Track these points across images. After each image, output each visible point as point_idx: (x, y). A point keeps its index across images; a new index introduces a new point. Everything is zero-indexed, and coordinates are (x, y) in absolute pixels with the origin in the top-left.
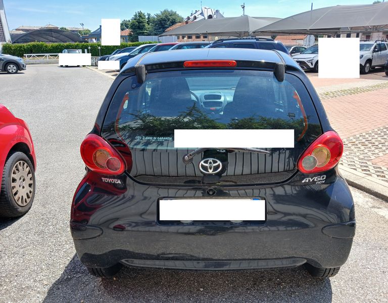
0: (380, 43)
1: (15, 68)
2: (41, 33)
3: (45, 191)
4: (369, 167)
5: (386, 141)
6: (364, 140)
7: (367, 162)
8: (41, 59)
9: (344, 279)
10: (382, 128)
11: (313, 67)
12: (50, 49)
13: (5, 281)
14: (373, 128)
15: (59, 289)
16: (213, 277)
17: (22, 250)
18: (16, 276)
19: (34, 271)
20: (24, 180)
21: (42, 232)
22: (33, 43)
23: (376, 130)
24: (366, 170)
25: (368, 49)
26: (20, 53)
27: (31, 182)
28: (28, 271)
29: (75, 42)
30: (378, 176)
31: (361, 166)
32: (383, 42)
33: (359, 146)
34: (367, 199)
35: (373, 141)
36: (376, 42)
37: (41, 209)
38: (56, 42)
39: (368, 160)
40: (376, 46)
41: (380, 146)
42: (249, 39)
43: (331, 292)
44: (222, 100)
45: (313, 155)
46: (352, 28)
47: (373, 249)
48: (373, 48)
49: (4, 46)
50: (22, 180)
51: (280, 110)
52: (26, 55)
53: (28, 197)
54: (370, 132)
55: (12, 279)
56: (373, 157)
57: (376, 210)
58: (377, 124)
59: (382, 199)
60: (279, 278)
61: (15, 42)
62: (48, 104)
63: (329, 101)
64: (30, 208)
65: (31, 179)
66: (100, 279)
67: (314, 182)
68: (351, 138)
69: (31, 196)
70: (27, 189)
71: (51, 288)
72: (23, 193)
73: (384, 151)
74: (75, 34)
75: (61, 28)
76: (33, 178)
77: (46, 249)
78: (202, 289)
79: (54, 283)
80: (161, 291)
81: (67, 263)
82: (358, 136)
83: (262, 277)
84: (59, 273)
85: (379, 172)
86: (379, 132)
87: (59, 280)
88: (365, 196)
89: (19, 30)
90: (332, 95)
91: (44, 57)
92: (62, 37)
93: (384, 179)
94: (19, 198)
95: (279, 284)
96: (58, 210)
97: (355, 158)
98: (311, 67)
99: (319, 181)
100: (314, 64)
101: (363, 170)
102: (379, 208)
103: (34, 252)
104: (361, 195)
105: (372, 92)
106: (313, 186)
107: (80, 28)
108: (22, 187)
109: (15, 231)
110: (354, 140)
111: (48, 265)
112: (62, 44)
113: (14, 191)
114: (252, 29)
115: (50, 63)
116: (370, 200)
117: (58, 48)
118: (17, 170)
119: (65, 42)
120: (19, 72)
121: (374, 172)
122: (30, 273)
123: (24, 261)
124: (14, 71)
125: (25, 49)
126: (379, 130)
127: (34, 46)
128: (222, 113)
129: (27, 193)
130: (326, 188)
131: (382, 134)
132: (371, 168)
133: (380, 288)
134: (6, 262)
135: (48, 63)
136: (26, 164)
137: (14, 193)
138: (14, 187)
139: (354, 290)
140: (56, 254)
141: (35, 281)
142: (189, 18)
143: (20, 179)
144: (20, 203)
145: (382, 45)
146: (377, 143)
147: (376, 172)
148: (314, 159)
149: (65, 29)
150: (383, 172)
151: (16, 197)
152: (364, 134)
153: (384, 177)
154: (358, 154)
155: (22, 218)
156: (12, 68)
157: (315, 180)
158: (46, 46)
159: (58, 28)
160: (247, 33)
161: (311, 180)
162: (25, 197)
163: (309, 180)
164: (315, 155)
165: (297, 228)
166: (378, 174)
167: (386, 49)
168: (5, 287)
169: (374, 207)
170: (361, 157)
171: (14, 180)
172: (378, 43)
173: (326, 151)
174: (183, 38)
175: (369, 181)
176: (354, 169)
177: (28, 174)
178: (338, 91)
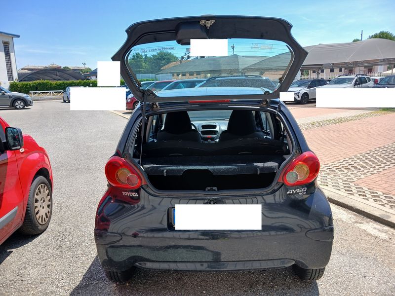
0: (361, 77)
1: (22, 104)
2: (46, 72)
3: (59, 212)
4: (352, 187)
5: (367, 165)
6: (347, 165)
7: (350, 183)
8: (46, 96)
9: (330, 282)
10: (364, 154)
11: (300, 99)
12: (54, 87)
13: (31, 287)
14: (355, 153)
15: (79, 293)
16: (214, 281)
17: (43, 262)
18: (41, 283)
19: (56, 279)
20: (44, 201)
21: (60, 246)
22: (38, 81)
23: (358, 155)
24: (349, 190)
25: (350, 83)
26: (26, 90)
27: (50, 203)
28: (51, 279)
29: (78, 79)
30: (359, 195)
31: (345, 187)
32: (363, 76)
33: (343, 169)
34: (350, 216)
35: (356, 165)
36: (356, 76)
37: (58, 228)
38: (59, 80)
39: (351, 182)
40: (357, 80)
41: (362, 169)
42: (239, 76)
43: (319, 293)
44: (217, 129)
45: (295, 171)
46: (333, 64)
47: (355, 258)
48: (354, 81)
49: (11, 85)
50: (42, 201)
51: (268, 137)
52: (32, 92)
53: (47, 217)
54: (353, 157)
55: (37, 286)
56: (355, 179)
57: (358, 225)
58: (359, 150)
59: (364, 215)
60: (272, 281)
61: (21, 81)
62: (55, 136)
63: (315, 130)
64: (47, 227)
65: (49, 201)
66: (115, 285)
67: (297, 193)
68: (336, 163)
69: (49, 215)
70: (46, 210)
71: (72, 292)
72: (43, 212)
73: (366, 174)
74: (77, 73)
75: (64, 68)
76: (51, 200)
77: (65, 260)
78: (205, 292)
79: (75, 289)
80: (169, 294)
81: (85, 272)
82: (342, 161)
83: (257, 281)
84: (78, 280)
85: (360, 191)
86: (361, 157)
87: (78, 285)
88: (349, 213)
89: (25, 69)
90: (318, 124)
91: (48, 94)
92: (66, 76)
93: (365, 197)
94: (40, 217)
95: (272, 287)
96: (72, 228)
97: (339, 180)
98: (298, 99)
99: (301, 192)
100: (300, 97)
101: (346, 190)
102: (361, 223)
103: (54, 264)
104: (345, 212)
105: (355, 122)
106: (296, 196)
107: (82, 67)
108: (42, 207)
109: (36, 246)
110: (338, 165)
111: (68, 274)
112: (65, 82)
113: (36, 210)
114: (241, 67)
115: (54, 99)
116: (353, 216)
117: (62, 86)
118: (40, 192)
119: (68, 80)
120: (26, 107)
121: (356, 192)
122: (52, 280)
123: (46, 271)
124: (21, 107)
125: (30, 87)
126: (361, 155)
127: (39, 84)
128: (218, 140)
129: (46, 213)
130: (307, 198)
131: (364, 159)
132: (353, 189)
133: (361, 290)
134: (31, 271)
135: (52, 99)
136: (46, 187)
137: (36, 212)
138: (36, 207)
139: (338, 291)
140: (75, 265)
141: (58, 287)
142: (182, 58)
143: (41, 200)
144: (40, 221)
145: (363, 79)
146: (359, 167)
147: (358, 191)
148: (296, 174)
149: (68, 68)
150: (364, 192)
151: (38, 216)
152: (347, 159)
153: (365, 196)
154: (341, 176)
155: (41, 235)
156: (19, 104)
157: (298, 192)
158: (51, 84)
159: (61, 67)
160: (236, 71)
161: (295, 192)
162: (44, 216)
163: (293, 192)
164: (297, 171)
165: (285, 232)
166: (360, 193)
167: (367, 82)
168: (32, 292)
169: (356, 222)
170: (345, 179)
171: (37, 201)
172: (359, 77)
173: (306, 168)
174: (178, 75)
175: (351, 200)
176: (338, 189)
177: (47, 196)
178: (324, 121)
